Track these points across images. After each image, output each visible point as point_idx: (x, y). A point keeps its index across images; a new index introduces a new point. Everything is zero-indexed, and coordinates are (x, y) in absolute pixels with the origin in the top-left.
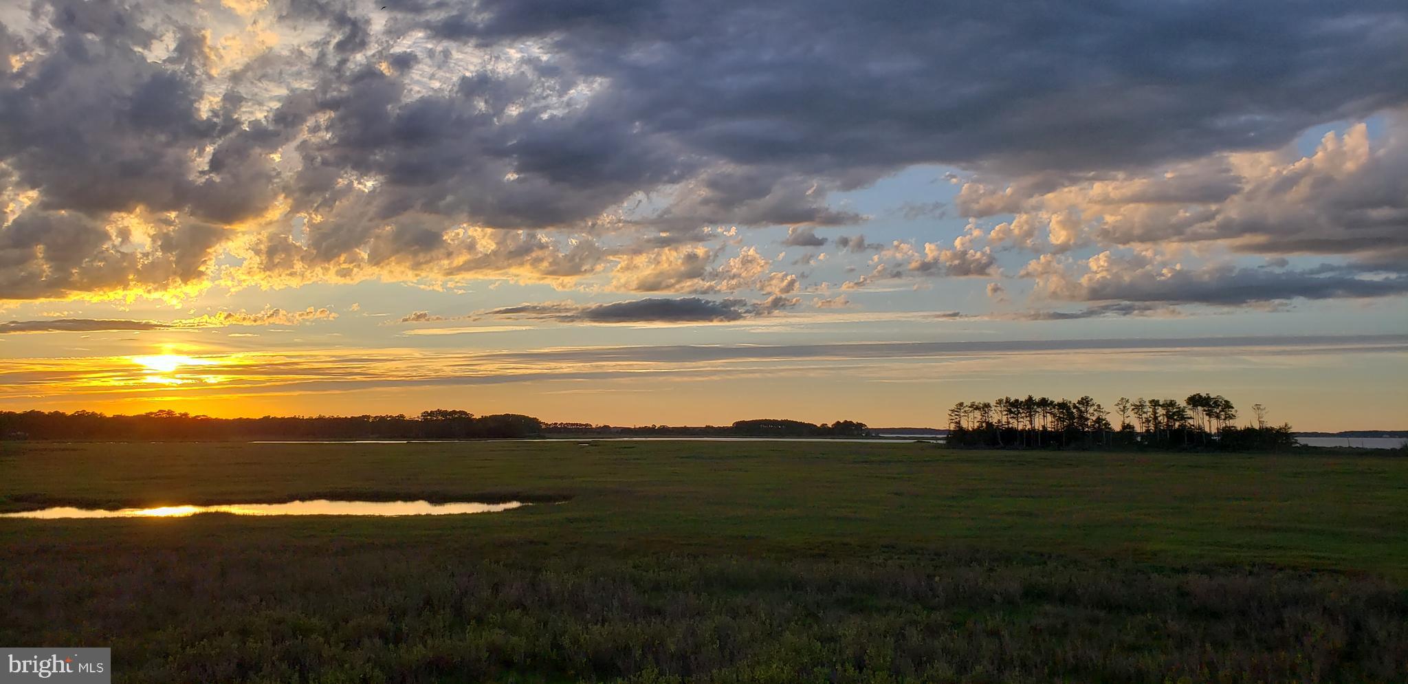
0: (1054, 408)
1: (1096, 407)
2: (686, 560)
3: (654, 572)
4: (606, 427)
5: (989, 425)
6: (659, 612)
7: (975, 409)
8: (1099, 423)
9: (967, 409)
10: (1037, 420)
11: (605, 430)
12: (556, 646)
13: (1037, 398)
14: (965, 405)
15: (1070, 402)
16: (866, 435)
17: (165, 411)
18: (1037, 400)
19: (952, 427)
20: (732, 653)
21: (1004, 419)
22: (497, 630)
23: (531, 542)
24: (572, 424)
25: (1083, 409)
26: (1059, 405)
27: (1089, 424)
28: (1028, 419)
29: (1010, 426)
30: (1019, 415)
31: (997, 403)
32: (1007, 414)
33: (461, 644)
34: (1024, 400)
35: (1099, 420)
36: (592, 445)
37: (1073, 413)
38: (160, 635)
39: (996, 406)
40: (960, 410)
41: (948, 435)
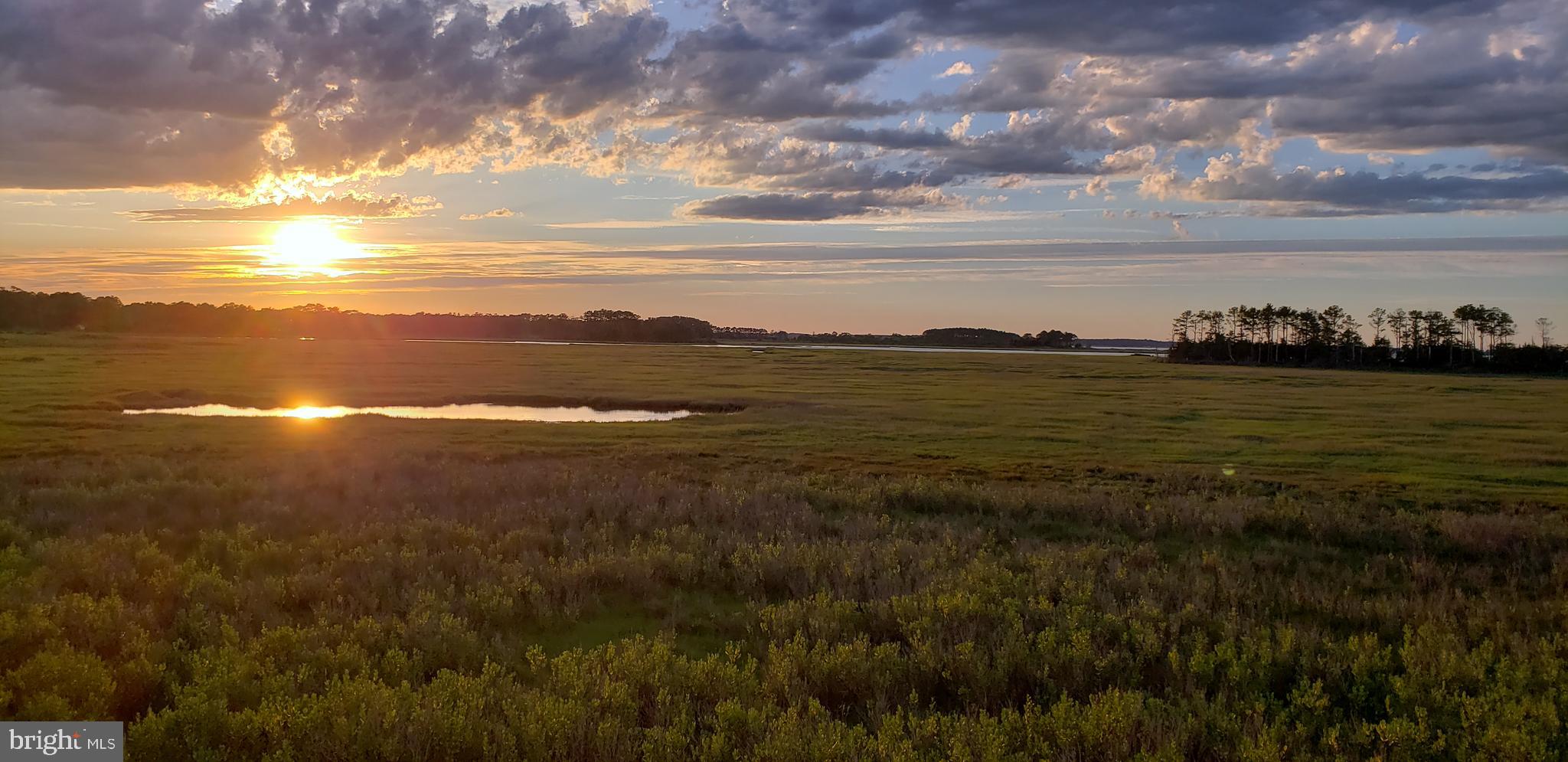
0: (1296, 318)
1: (1345, 318)
2: (865, 479)
3: (831, 490)
4: (783, 333)
5: (1219, 336)
6: (835, 533)
7: (1204, 319)
8: (1348, 337)
9: (1194, 318)
10: (1275, 332)
12: (725, 564)
13: (1277, 307)
15: (1316, 312)
16: (1076, 346)
17: (313, 305)
18: (1277, 310)
19: (1177, 338)
20: (914, 581)
22: (663, 547)
23: (701, 455)
24: (746, 329)
25: (1330, 320)
26: (1303, 315)
27: (1337, 338)
28: (1266, 330)
29: (1244, 338)
30: (1255, 326)
31: (1230, 312)
32: (1241, 325)
33: (625, 559)
34: (1261, 309)
36: (765, 352)
37: (1318, 324)
38: (314, 540)
39: (1228, 315)
40: (1186, 318)
41: (1171, 348)
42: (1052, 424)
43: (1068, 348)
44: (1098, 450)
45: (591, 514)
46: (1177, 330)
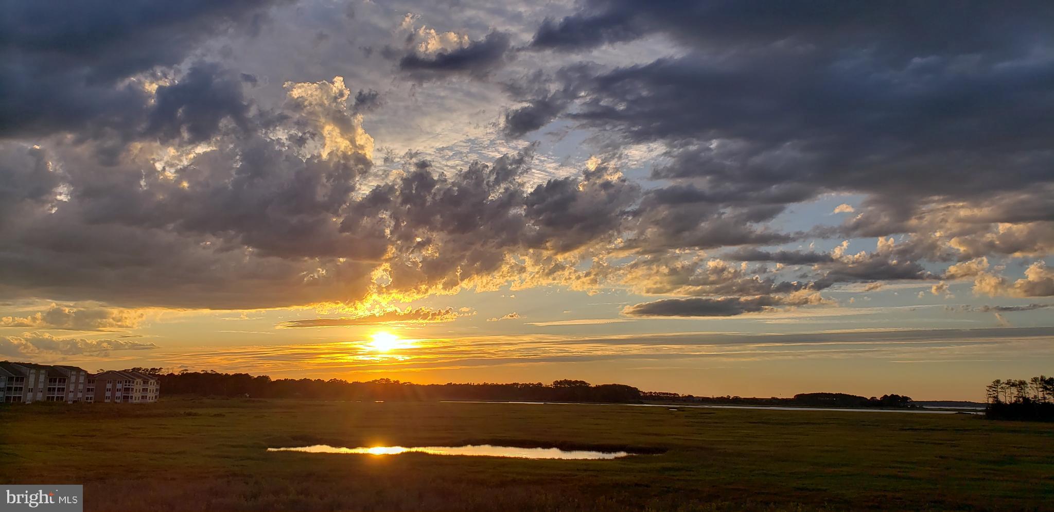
4: (690, 397)
5: (1026, 400)
7: (1012, 386)
9: (1004, 385)
11: (689, 399)
14: (1001, 382)
16: (912, 407)
17: (384, 379)
19: (991, 401)
23: (636, 485)
24: (664, 393)
31: (1033, 381)
36: (680, 411)
39: (1032, 384)
40: (997, 386)
41: (987, 408)
42: (899, 465)
43: (906, 408)
44: (938, 486)
46: (990, 394)
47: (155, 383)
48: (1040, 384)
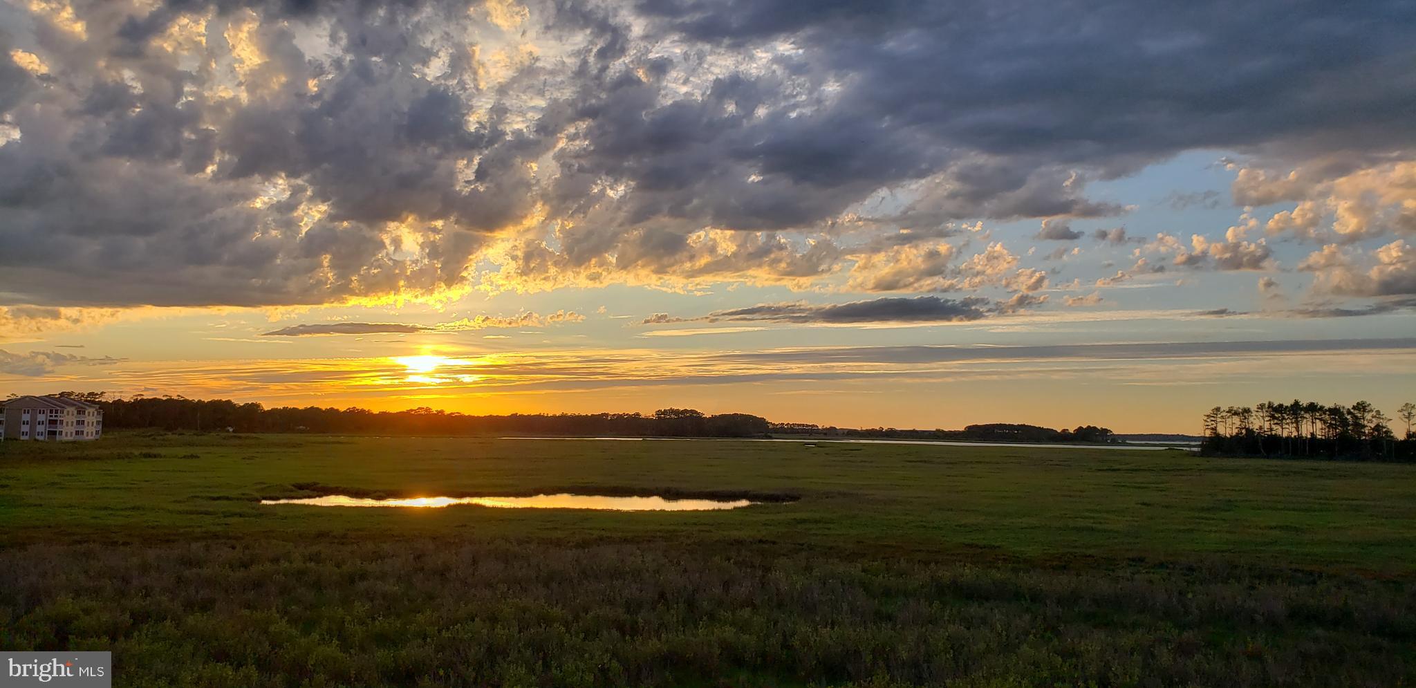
0: (1325, 414)
1: (1374, 413)
2: (916, 567)
3: (884, 577)
4: (832, 429)
5: (1249, 431)
6: (889, 618)
7: (1234, 414)
8: (1378, 431)
9: (1224, 414)
10: (1304, 426)
11: (831, 432)
12: (786, 646)
13: (1304, 402)
14: (1222, 410)
15: (1343, 407)
16: (1112, 442)
17: (423, 408)
18: (1305, 405)
19: (1208, 433)
20: (966, 666)
21: (1267, 425)
22: (727, 628)
23: (760, 541)
24: (799, 425)
25: (1359, 415)
26: (1330, 410)
27: (1367, 432)
28: (1295, 425)
29: (1274, 433)
30: (1284, 421)
31: (1258, 408)
32: (1270, 420)
33: (693, 639)
34: (1289, 405)
35: (1378, 428)
36: (818, 447)
37: (1347, 419)
38: (420, 617)
39: (1257, 411)
40: (1217, 415)
41: (1203, 442)
42: (1092, 515)
43: (1105, 443)
44: (1138, 540)
45: (662, 595)
46: (1207, 425)
47: (96, 413)
48: (1267, 411)
